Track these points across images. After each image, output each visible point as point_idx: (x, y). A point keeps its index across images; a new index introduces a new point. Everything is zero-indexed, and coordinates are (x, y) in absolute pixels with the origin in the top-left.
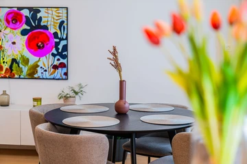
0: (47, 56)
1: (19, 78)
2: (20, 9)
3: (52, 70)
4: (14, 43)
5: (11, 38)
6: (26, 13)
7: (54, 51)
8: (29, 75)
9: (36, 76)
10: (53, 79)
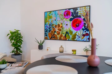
0: (80, 30)
1: (69, 40)
2: (70, 9)
3: (82, 37)
4: (67, 25)
5: (66, 23)
6: (72, 11)
7: (83, 28)
8: (73, 39)
9: (75, 39)
10: (83, 41)
